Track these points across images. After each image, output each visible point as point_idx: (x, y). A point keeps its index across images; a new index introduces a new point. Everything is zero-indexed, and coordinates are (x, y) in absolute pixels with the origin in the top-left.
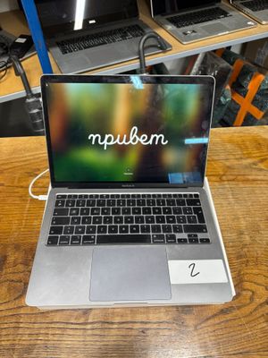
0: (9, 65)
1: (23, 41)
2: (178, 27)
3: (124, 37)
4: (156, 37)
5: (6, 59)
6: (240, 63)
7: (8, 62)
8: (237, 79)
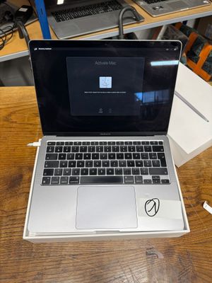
0: (14, 29)
1: (25, 10)
2: (148, 3)
3: (106, 10)
4: (132, 10)
5: (12, 25)
6: (194, 35)
7: (14, 27)
8: (191, 48)
